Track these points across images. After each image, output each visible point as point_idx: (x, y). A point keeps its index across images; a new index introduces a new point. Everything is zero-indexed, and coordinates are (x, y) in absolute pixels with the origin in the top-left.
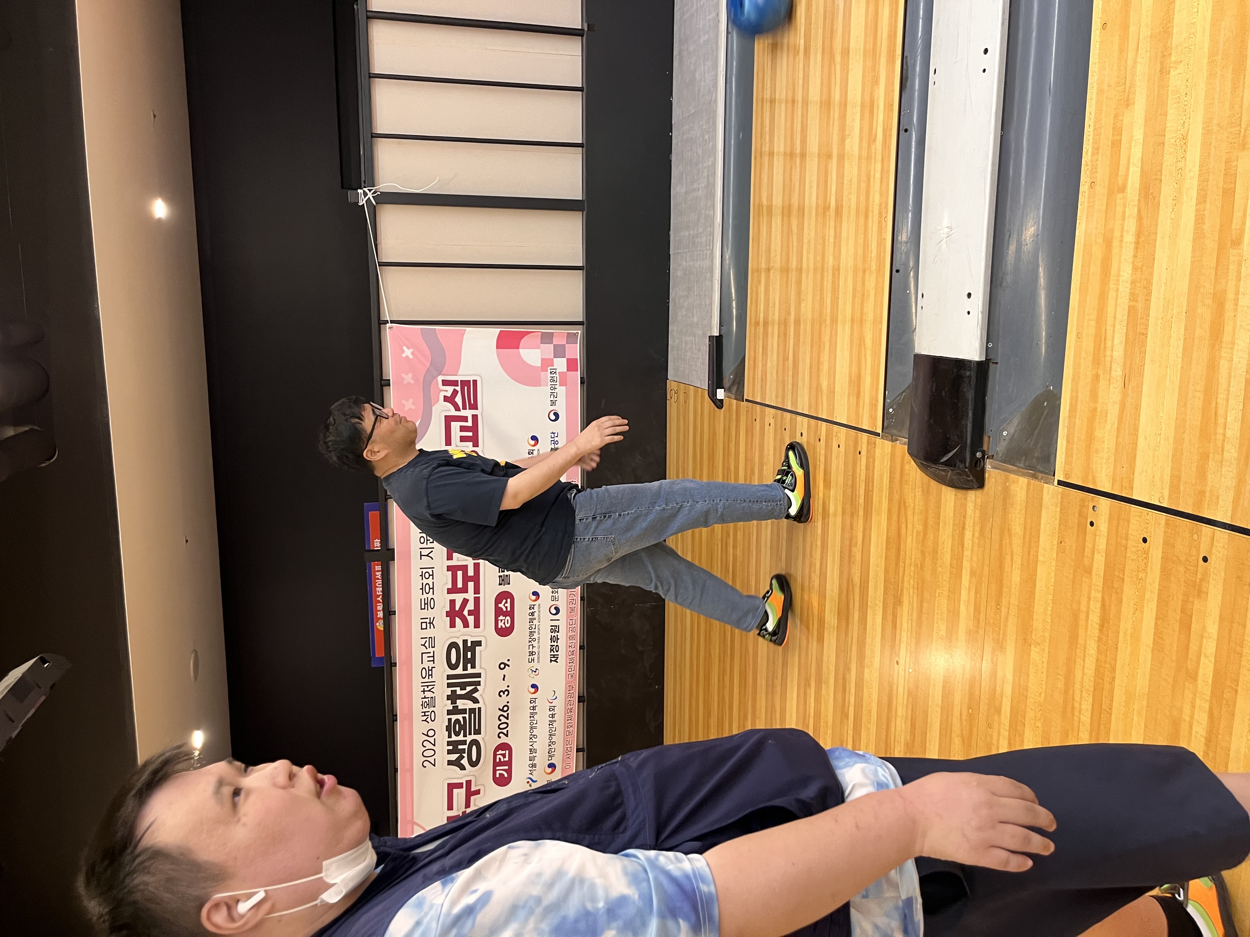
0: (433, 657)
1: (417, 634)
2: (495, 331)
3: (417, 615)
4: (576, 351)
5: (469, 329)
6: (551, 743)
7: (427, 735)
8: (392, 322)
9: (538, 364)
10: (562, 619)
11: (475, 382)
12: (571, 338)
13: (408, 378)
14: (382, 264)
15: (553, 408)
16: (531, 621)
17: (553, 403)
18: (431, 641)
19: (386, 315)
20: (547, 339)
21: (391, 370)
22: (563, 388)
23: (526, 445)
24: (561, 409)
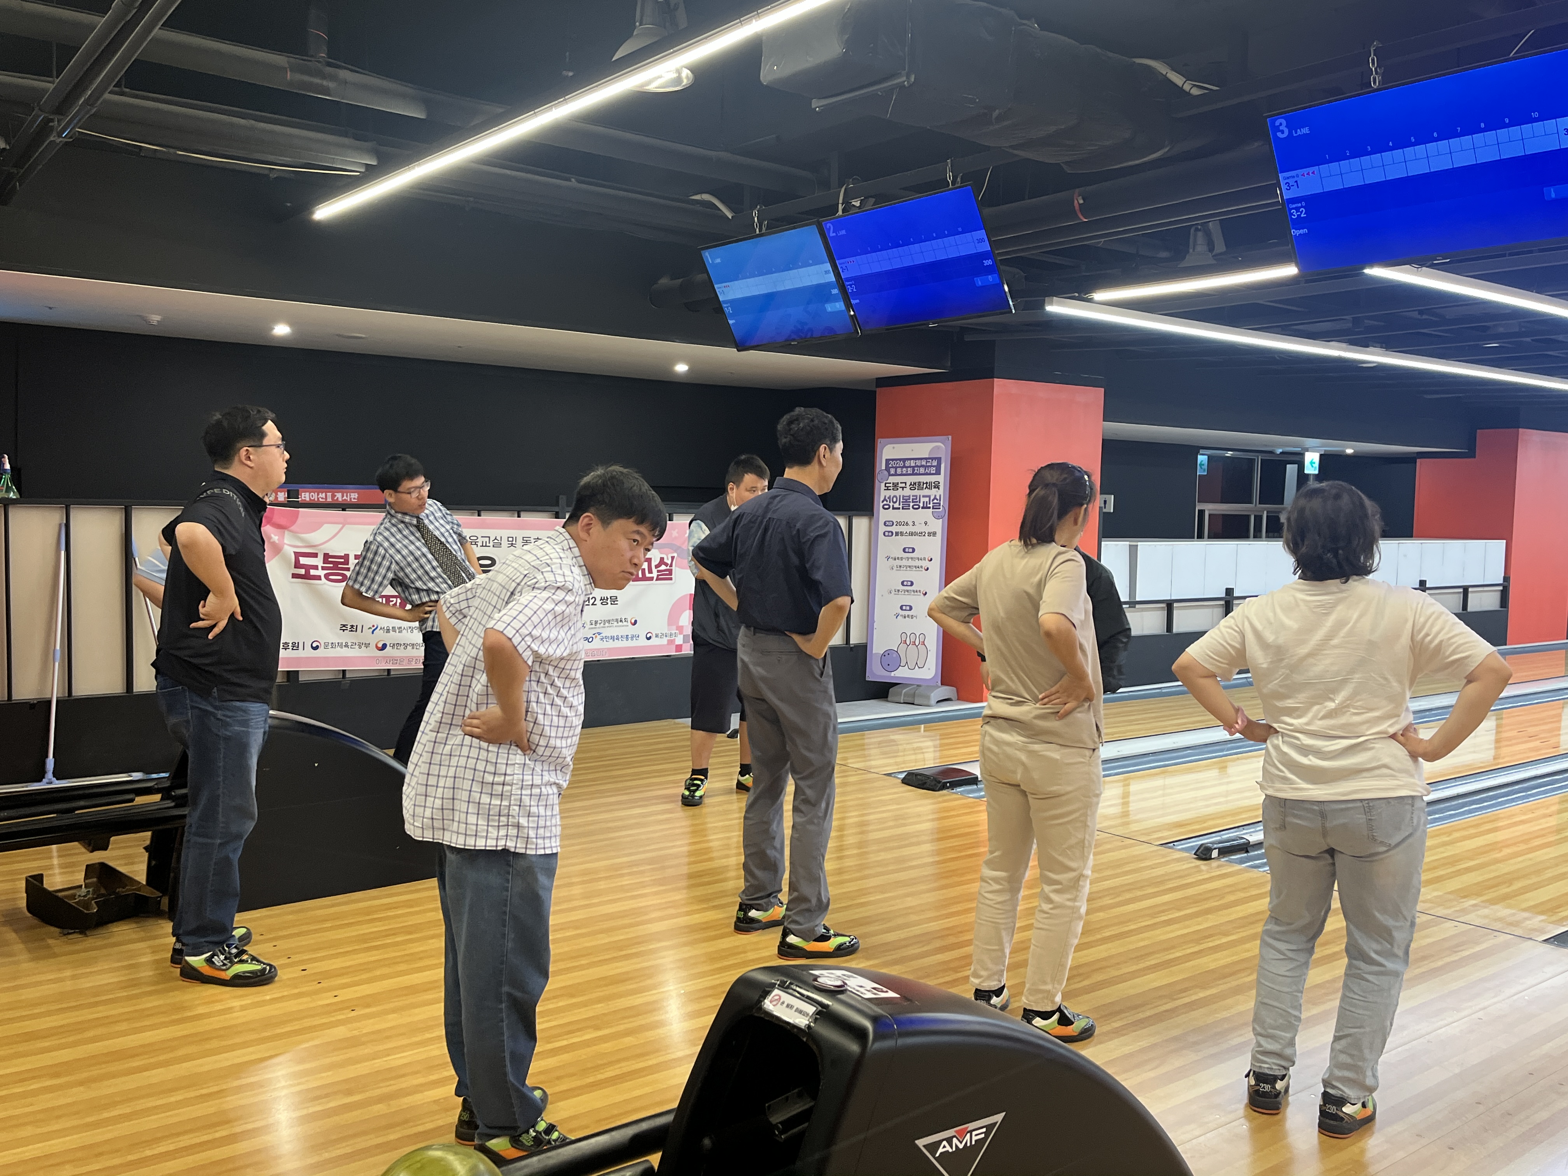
0: (486, 546)
1: (504, 534)
3: (519, 534)
9: (681, 624)
11: (671, 579)
18: (497, 545)
22: (666, 643)
23: (630, 617)
24: (654, 641)
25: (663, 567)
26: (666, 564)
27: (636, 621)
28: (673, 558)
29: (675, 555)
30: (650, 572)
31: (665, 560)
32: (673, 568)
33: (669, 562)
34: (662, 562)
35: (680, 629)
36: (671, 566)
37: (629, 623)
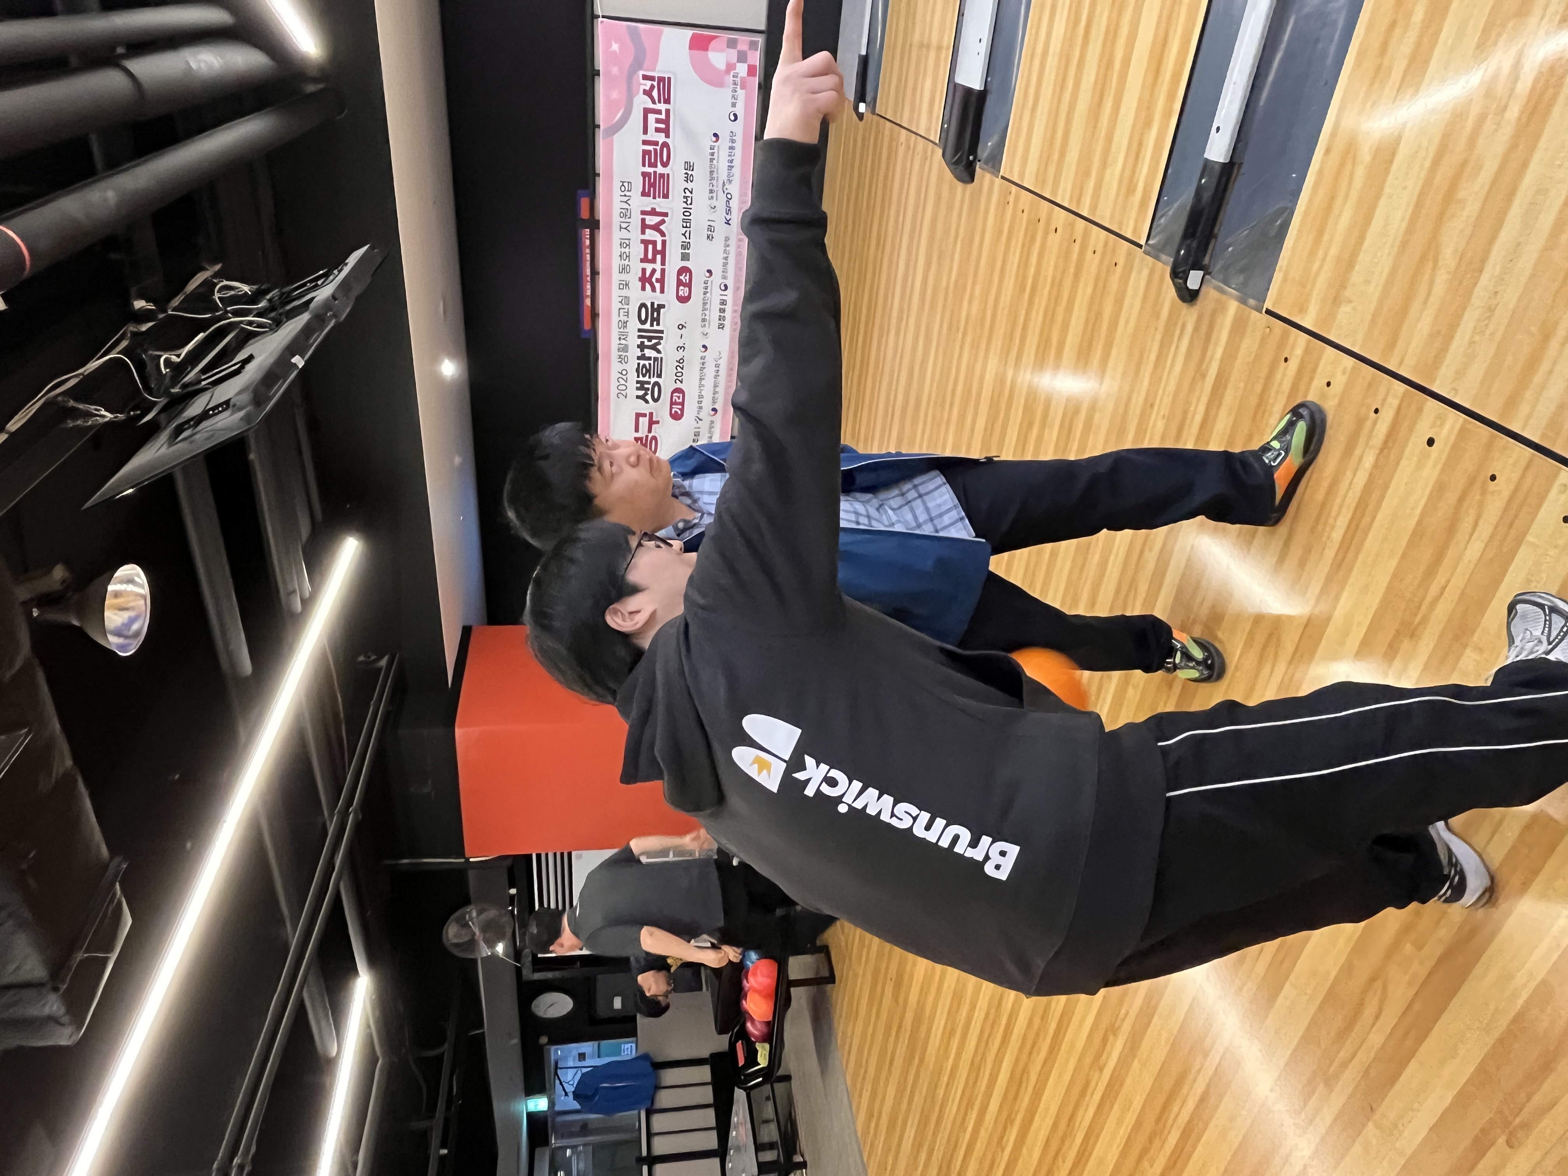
0: (628, 312)
1: (616, 293)
2: (689, 33)
3: (616, 277)
4: (756, 58)
5: (667, 29)
6: (715, 393)
7: (621, 373)
8: (603, 17)
9: (722, 67)
10: (729, 296)
11: (669, 79)
12: (753, 45)
13: (615, 70)
15: (733, 109)
16: (705, 293)
17: (734, 105)
18: (626, 300)
19: (599, 11)
20: (732, 44)
21: (601, 62)
22: (743, 91)
23: (709, 140)
24: (740, 110)
25: (655, 93)
26: (652, 87)
27: (715, 135)
28: (645, 77)
29: (641, 73)
30: (659, 112)
31: (647, 88)
32: (656, 74)
33: (648, 83)
34: (648, 93)
35: (730, 67)
36: (652, 78)
37: (716, 144)
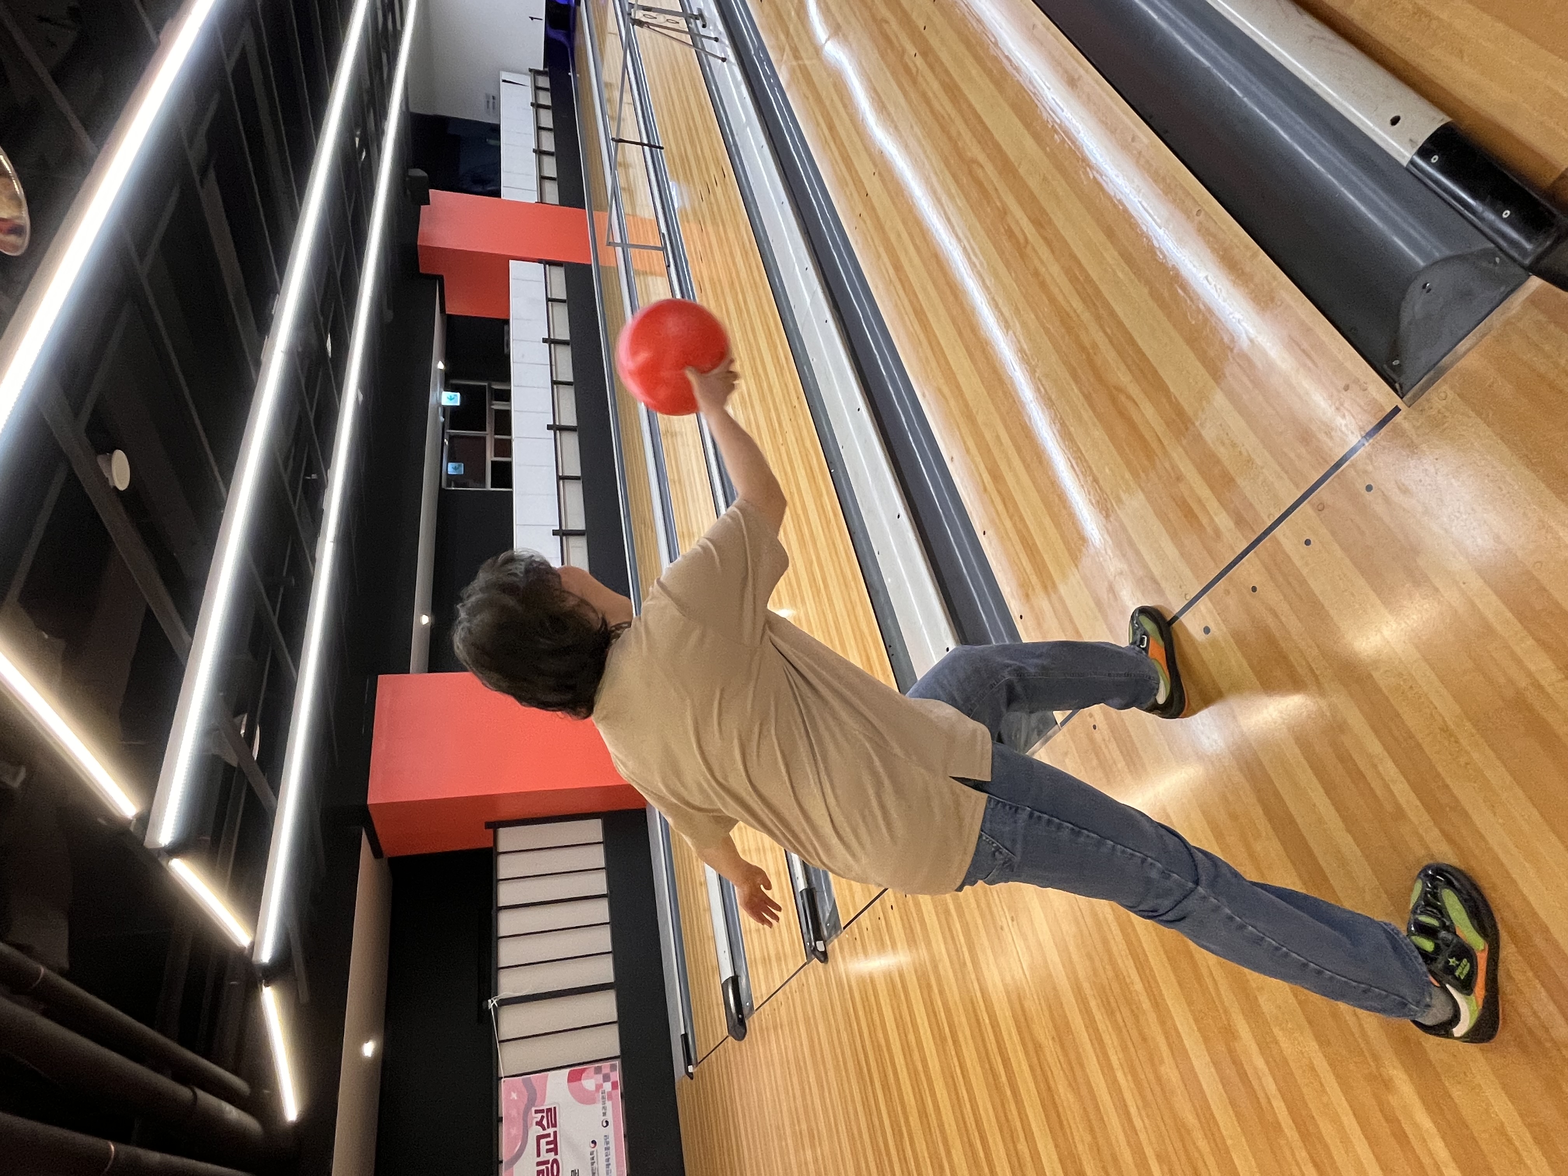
2: (567, 1071)
4: (616, 1076)
5: (550, 1073)
8: (505, 1077)
9: (594, 1089)
11: (555, 1108)
12: (613, 1067)
13: (514, 1113)
14: (501, 1042)
15: (604, 1118)
17: (604, 1114)
19: (502, 1073)
20: (598, 1071)
21: (504, 1109)
22: (610, 1102)
23: (588, 1148)
24: (610, 1117)
25: (545, 1122)
26: (543, 1117)
27: (594, 1142)
28: (537, 1112)
29: (533, 1109)
30: (548, 1135)
31: (538, 1120)
32: (545, 1108)
33: (539, 1115)
34: (539, 1123)
35: (599, 1087)
36: (542, 1111)
37: (594, 1149)
